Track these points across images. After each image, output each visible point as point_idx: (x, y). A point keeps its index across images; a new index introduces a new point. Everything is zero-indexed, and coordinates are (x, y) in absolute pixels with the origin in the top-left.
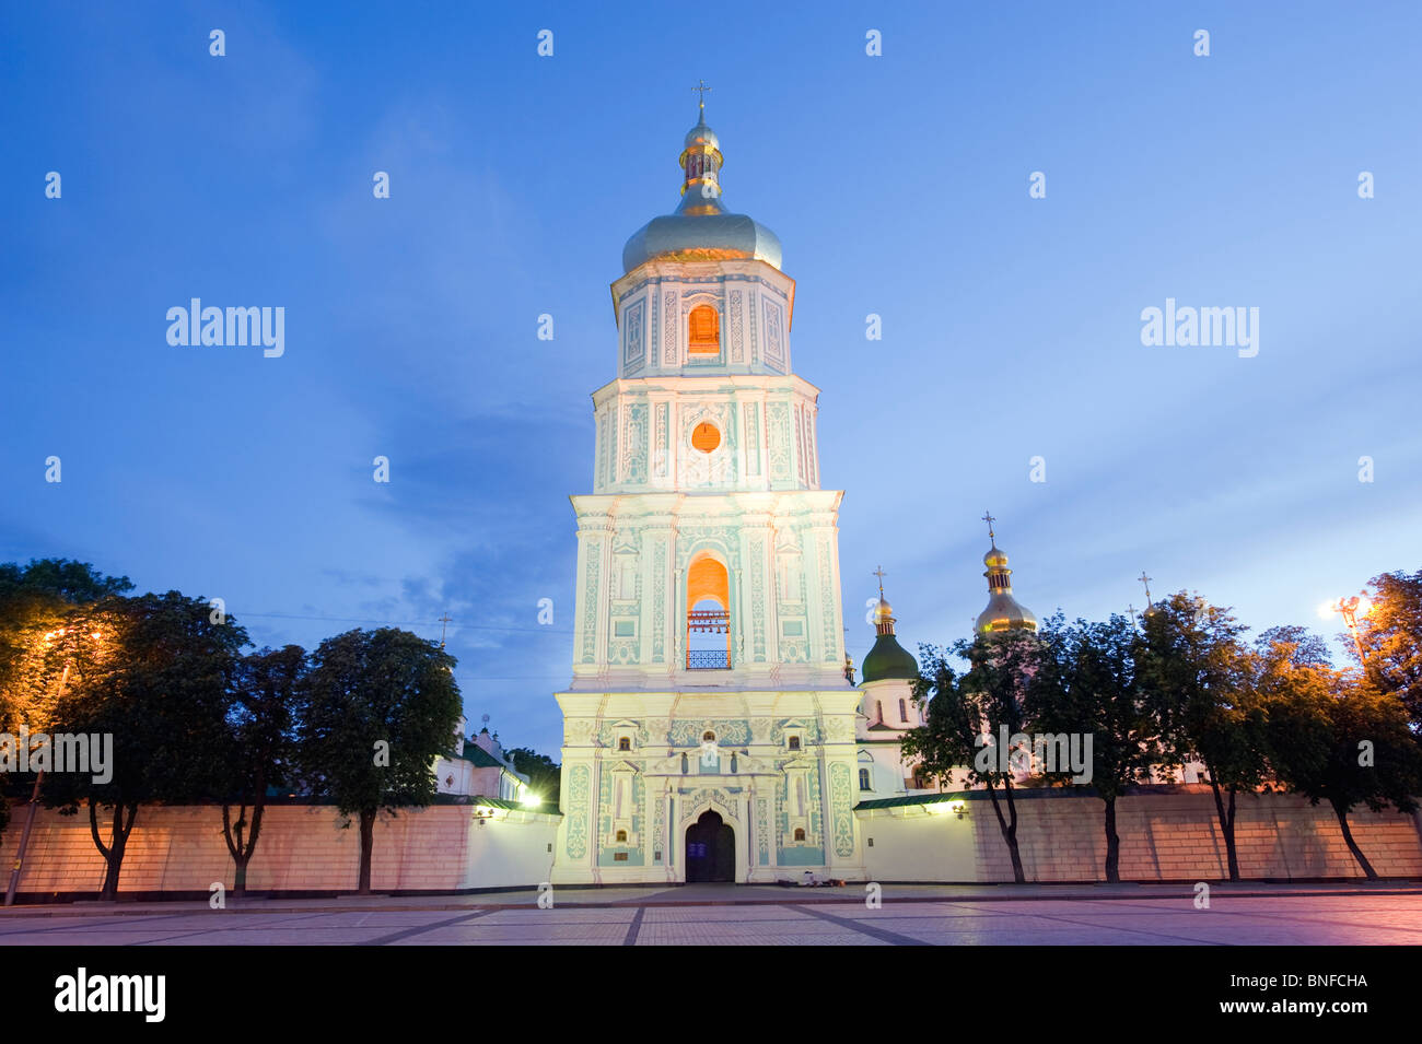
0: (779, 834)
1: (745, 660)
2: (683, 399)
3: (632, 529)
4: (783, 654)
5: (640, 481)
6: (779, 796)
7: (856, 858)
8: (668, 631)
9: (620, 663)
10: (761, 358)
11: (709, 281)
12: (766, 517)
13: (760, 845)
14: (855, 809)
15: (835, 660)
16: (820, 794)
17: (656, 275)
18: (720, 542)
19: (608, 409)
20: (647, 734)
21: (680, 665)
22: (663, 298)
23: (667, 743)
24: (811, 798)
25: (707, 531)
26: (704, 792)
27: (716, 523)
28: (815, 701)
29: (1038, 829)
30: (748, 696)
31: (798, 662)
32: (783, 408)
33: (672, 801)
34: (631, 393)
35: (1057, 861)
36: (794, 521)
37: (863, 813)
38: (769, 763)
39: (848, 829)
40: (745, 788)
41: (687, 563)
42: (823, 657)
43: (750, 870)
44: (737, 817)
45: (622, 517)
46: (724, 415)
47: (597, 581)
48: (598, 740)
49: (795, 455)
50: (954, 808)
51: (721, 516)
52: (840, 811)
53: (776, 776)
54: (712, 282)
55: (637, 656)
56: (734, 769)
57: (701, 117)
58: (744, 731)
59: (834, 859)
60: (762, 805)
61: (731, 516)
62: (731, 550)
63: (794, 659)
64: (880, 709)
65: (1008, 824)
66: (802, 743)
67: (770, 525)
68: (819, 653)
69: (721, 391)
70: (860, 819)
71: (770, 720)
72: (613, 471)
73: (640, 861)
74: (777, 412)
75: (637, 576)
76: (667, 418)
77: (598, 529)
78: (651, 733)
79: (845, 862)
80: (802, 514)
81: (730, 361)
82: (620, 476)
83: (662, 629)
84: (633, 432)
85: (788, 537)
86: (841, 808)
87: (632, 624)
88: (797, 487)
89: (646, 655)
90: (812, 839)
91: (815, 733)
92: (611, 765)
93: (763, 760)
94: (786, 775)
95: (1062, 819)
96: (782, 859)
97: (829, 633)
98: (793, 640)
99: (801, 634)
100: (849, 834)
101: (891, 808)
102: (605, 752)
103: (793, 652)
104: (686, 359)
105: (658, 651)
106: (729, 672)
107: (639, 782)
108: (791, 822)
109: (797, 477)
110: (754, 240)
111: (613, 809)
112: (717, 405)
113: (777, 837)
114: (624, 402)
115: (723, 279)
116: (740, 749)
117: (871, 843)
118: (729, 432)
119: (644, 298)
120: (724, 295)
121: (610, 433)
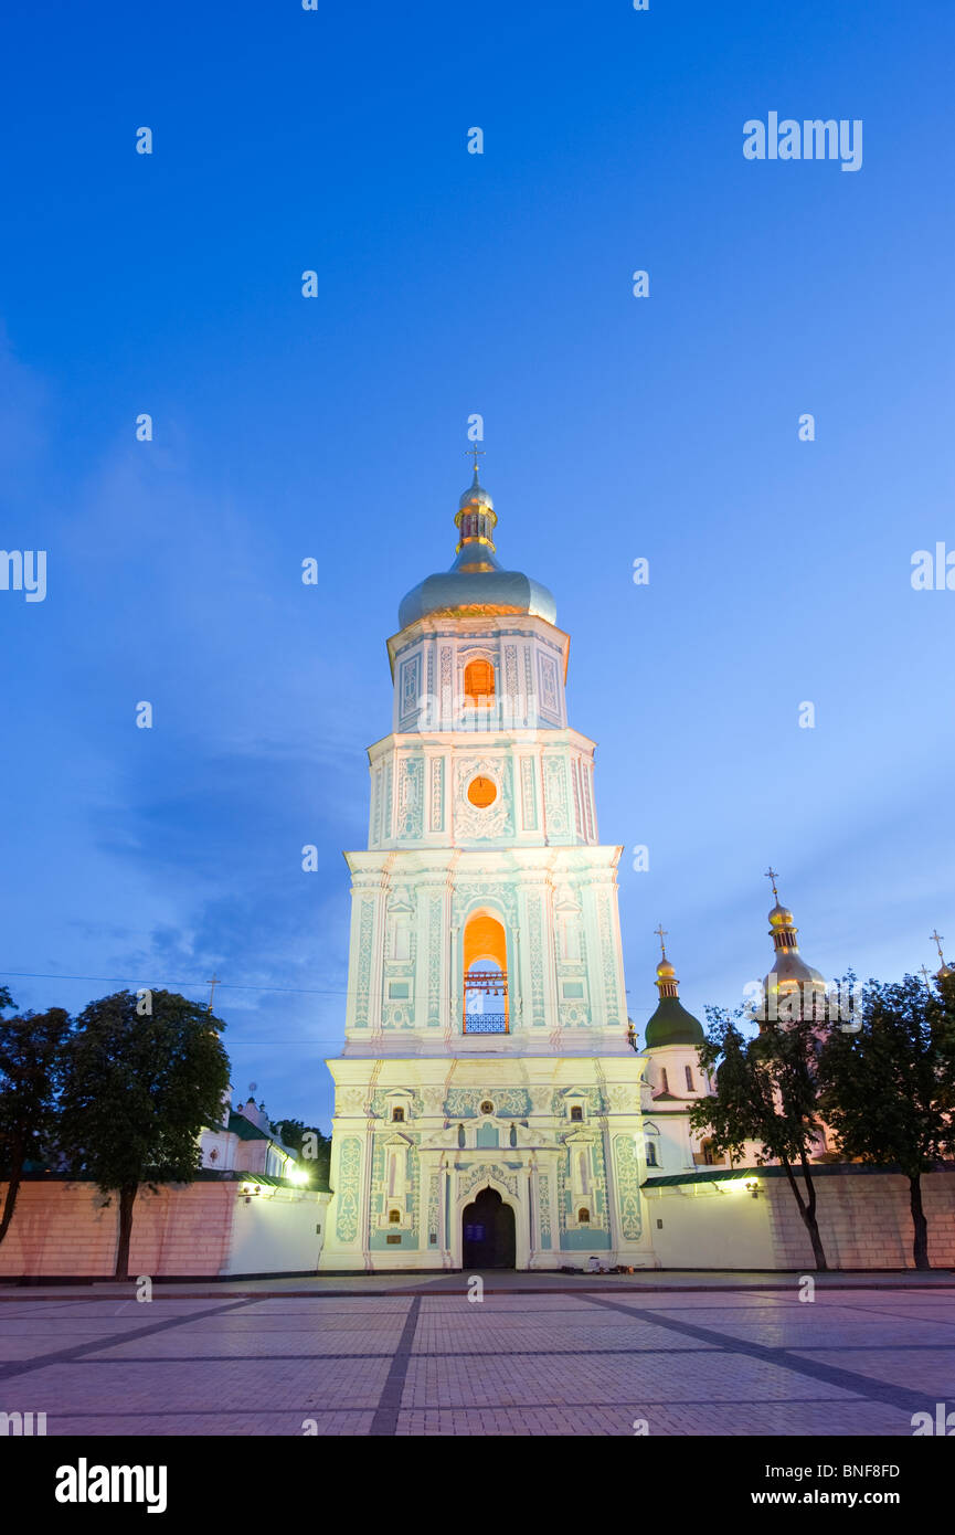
0: (562, 1215)
1: (524, 1024)
2: (460, 753)
3: (407, 886)
4: (563, 1017)
5: (415, 837)
6: (562, 1172)
7: (644, 1242)
8: (443, 994)
9: (393, 1027)
11: (484, 636)
12: (544, 874)
13: (543, 1226)
14: (642, 1187)
15: (618, 1024)
16: (605, 1169)
17: (432, 631)
18: (496, 899)
19: (384, 763)
20: (422, 1104)
21: (457, 1030)
22: (439, 653)
23: (442, 1114)
24: (595, 1175)
25: (485, 888)
26: (482, 1168)
27: (493, 879)
28: (598, 1067)
29: (839, 1210)
30: (526, 1062)
31: (579, 1025)
32: (560, 762)
33: (448, 1177)
34: (407, 747)
35: (860, 1245)
36: (572, 877)
37: (651, 1191)
38: (550, 1135)
39: (636, 1209)
40: (526, 1164)
41: (463, 922)
42: (605, 1020)
43: (532, 1255)
44: (516, 1195)
45: (397, 874)
46: (501, 769)
47: (371, 940)
48: (371, 1111)
49: (573, 811)
50: (748, 1186)
51: (499, 872)
52: (626, 1189)
53: (559, 1150)
54: (487, 637)
55: (412, 1020)
56: (513, 1142)
57: (476, 479)
58: (524, 1101)
59: (621, 1243)
60: (544, 1182)
61: (506, 872)
62: (508, 908)
63: (574, 1023)
64: (665, 1077)
65: (807, 1203)
66: (585, 1113)
67: (548, 882)
68: (600, 1016)
69: (497, 745)
70: (649, 1198)
71: (551, 1089)
72: (387, 827)
73: (414, 1245)
74: (553, 765)
75: (411, 935)
76: (442, 772)
77: (373, 885)
78: (426, 1102)
79: (633, 1246)
80: (581, 870)
82: (395, 831)
83: (438, 991)
84: (408, 787)
85: (566, 894)
86: (628, 1186)
87: (407, 985)
88: (575, 843)
89: (421, 1018)
90: (598, 1220)
91: (598, 1103)
92: (384, 1138)
93: (543, 1132)
94: (569, 1150)
95: (865, 1198)
96: (566, 1243)
97: (611, 995)
98: (574, 1002)
99: (582, 997)
100: (637, 1215)
101: (681, 1186)
102: (378, 1124)
103: (574, 1015)
105: (434, 1014)
106: (508, 1037)
107: (414, 1156)
108: (574, 1201)
109: (574, 832)
110: (529, 596)
111: (386, 1186)
112: (493, 759)
113: (560, 1218)
114: (399, 757)
115: (498, 634)
116: (520, 1120)
117: (660, 1224)
118: (505, 786)
119: (419, 654)
120: (499, 650)
121: (385, 788)
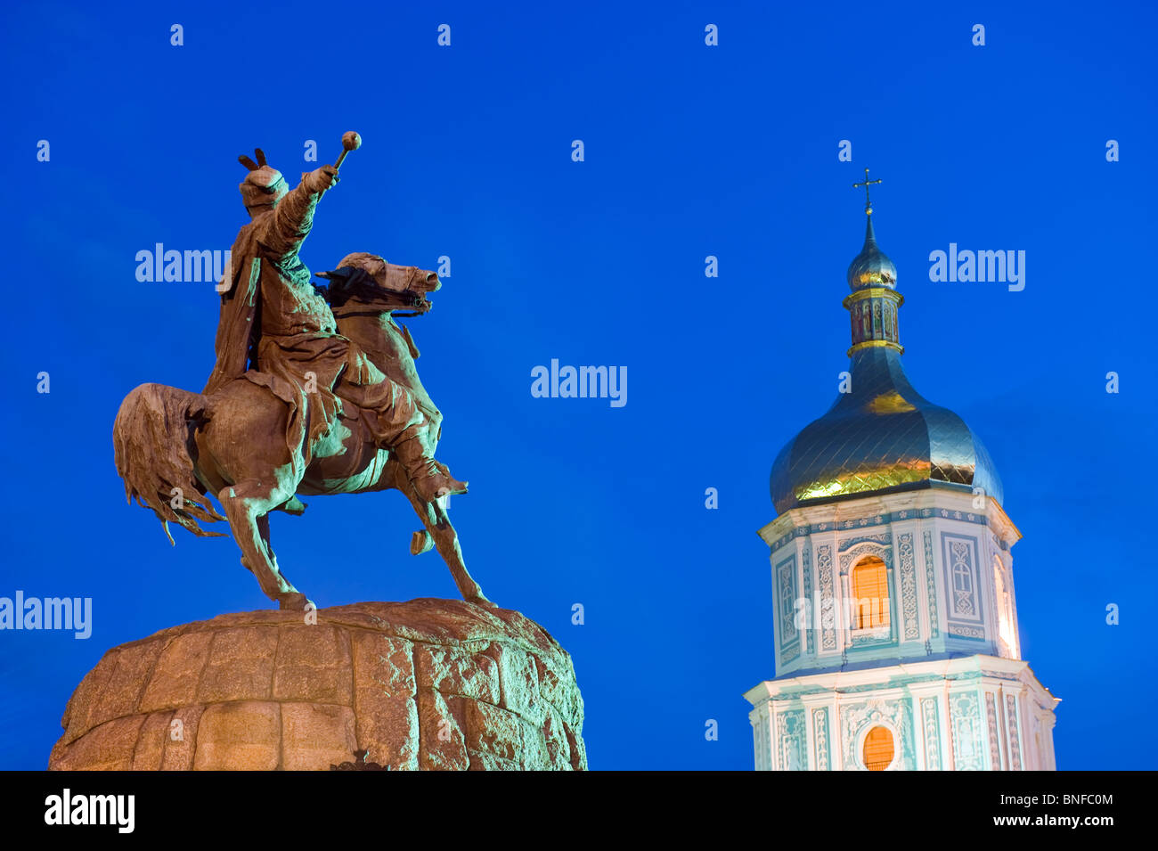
2: (846, 699)
10: (943, 628)
11: (872, 524)
17: (804, 523)
19: (761, 717)
22: (816, 554)
32: (972, 701)
34: (783, 696)
46: (899, 717)
54: (874, 524)
69: (893, 684)
74: (964, 705)
76: (826, 728)
81: (902, 640)
84: (791, 750)
104: (849, 641)
112: (889, 703)
114: (776, 710)
115: (889, 519)
118: (905, 740)
119: (793, 557)
120: (891, 543)
121: (765, 750)
